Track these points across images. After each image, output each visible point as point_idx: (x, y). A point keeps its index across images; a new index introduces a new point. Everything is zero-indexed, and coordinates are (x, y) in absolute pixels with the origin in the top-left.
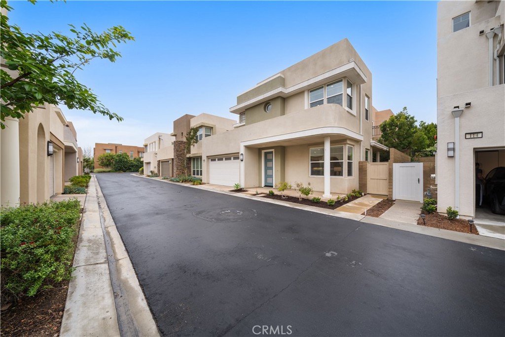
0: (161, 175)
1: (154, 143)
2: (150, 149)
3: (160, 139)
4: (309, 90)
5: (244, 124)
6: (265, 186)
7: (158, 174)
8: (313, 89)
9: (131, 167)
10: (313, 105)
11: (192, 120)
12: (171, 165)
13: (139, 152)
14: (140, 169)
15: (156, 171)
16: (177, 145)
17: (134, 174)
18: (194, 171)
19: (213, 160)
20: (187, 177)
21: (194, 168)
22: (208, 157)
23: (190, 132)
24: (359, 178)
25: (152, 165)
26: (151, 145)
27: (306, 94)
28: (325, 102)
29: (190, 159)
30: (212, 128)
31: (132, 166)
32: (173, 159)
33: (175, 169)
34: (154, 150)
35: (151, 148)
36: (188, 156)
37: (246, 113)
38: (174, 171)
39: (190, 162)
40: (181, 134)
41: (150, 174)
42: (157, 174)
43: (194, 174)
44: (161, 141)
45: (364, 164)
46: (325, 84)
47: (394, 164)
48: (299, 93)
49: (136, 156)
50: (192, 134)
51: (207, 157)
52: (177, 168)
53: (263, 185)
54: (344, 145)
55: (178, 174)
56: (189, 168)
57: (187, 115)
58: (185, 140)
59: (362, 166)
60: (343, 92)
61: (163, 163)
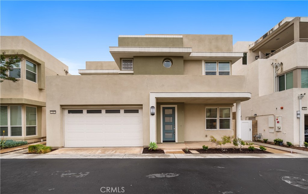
4: (205, 61)
5: (132, 72)
6: (164, 141)
8: (210, 61)
10: (207, 73)
19: (74, 111)
27: (203, 63)
28: (218, 74)
37: (135, 60)
46: (218, 61)
48: (198, 61)
54: (231, 108)
60: (230, 71)
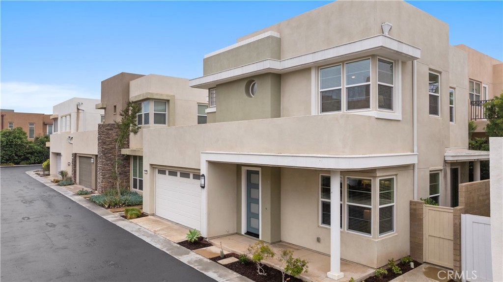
0: (78, 181)
1: (68, 117)
2: (61, 127)
3: (78, 109)
4: (319, 67)
5: (215, 109)
6: (248, 233)
7: (73, 179)
9: (29, 155)
11: (133, 84)
12: (94, 167)
13: (45, 124)
14: (45, 163)
15: (70, 174)
16: (104, 130)
17: (32, 173)
18: (135, 180)
19: (162, 172)
20: (118, 198)
21: (135, 175)
22: (153, 166)
23: (127, 110)
24: (410, 232)
25: (63, 158)
26: (64, 118)
27: (313, 73)
28: (344, 93)
29: (127, 158)
30: (168, 101)
31: (32, 153)
32: (97, 156)
33: (100, 176)
34: (68, 130)
35: (64, 124)
36: (125, 152)
37: (218, 90)
38: (98, 181)
39: (129, 164)
40: (113, 107)
41: (60, 177)
42: (70, 178)
43: (135, 187)
44: (81, 115)
45: (418, 207)
46: (345, 63)
47: (463, 216)
48: (303, 71)
49: (38, 132)
50: (130, 112)
51: (151, 165)
52: (104, 175)
53: (244, 230)
54: (372, 179)
55: (105, 188)
56: (126, 174)
57: (123, 74)
58: (119, 119)
59: (415, 210)
60: (370, 82)
61: (82, 160)
